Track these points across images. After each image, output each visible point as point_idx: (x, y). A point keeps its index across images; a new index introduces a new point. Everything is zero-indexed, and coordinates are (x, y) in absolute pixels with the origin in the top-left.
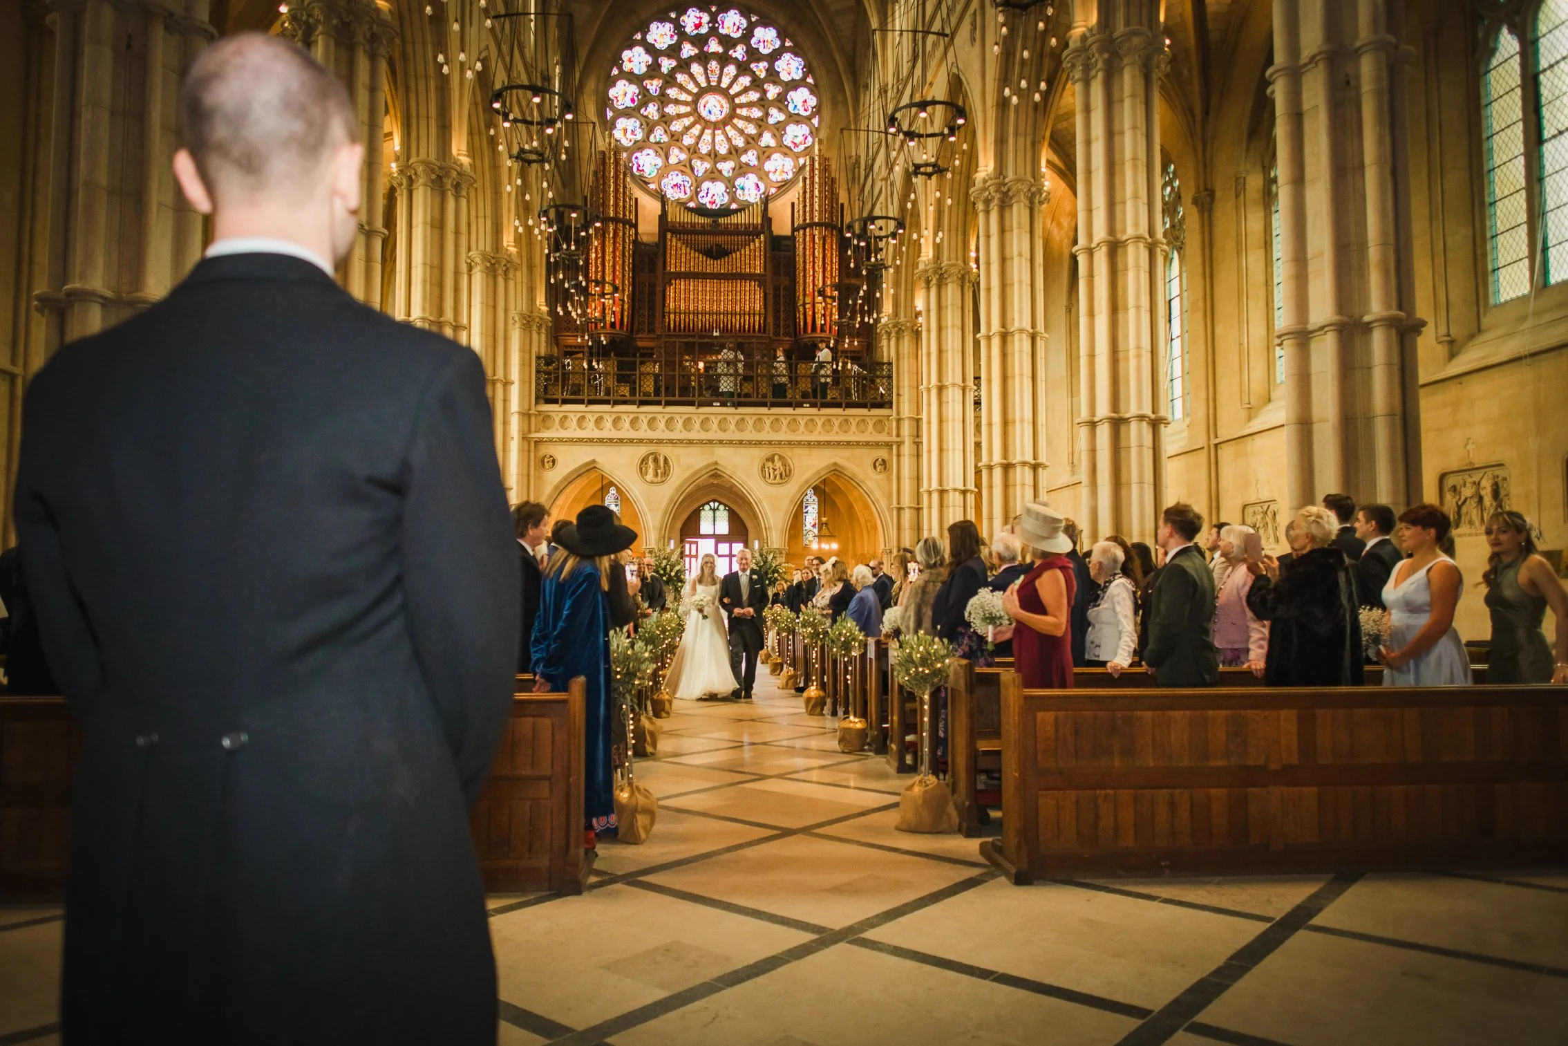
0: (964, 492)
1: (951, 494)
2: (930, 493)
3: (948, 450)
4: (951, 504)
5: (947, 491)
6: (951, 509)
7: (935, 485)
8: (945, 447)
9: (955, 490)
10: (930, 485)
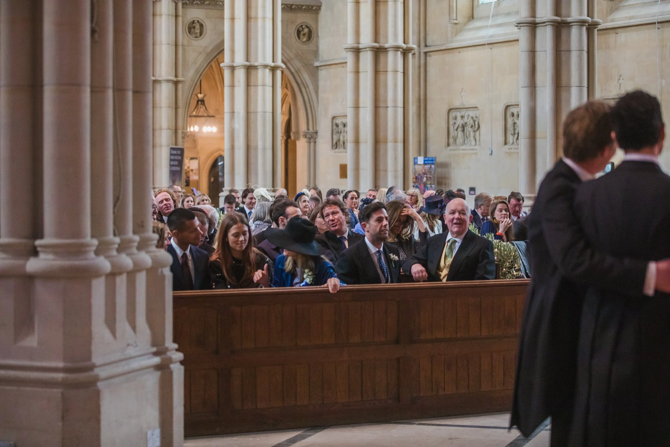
0: (273, 69)
1: (260, 72)
2: (233, 68)
3: (256, 18)
4: (260, 82)
5: (255, 67)
6: (260, 89)
7: (240, 59)
8: (253, 14)
9: (265, 66)
10: (233, 60)
